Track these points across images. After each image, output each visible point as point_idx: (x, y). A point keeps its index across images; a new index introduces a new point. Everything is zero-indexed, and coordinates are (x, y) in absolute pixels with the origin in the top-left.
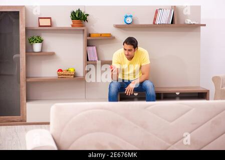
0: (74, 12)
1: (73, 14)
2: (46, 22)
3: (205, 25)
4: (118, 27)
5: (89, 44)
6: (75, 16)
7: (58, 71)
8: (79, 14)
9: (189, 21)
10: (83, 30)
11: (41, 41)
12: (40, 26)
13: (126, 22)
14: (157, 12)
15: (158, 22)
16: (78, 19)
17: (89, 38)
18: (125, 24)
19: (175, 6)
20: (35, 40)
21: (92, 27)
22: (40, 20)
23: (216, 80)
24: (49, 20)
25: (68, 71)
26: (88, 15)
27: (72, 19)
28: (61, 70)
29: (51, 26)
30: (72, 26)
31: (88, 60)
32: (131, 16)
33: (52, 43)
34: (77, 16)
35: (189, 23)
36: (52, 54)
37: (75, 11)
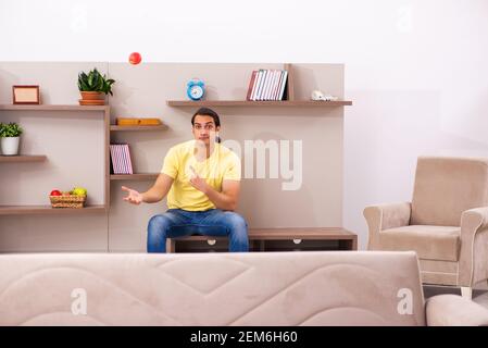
0: (84, 75)
1: (83, 79)
2: (29, 96)
3: (350, 103)
4: (175, 105)
5: (114, 139)
6: (87, 83)
7: (52, 194)
8: (94, 80)
9: (318, 95)
10: (104, 111)
11: (18, 134)
12: (15, 103)
13: (190, 96)
14: (253, 77)
15: (255, 97)
16: (92, 90)
17: (114, 128)
18: (189, 99)
19: (290, 65)
20: (6, 130)
21: (122, 105)
22: (16, 90)
23: (371, 214)
24: (35, 90)
25: (71, 193)
26: (112, 81)
27: (82, 90)
28: (58, 193)
29: (37, 103)
30: (82, 103)
31: (112, 172)
32: (201, 85)
33: (42, 137)
34: (90, 82)
35: (317, 98)
36: (41, 161)
37: (87, 73)
